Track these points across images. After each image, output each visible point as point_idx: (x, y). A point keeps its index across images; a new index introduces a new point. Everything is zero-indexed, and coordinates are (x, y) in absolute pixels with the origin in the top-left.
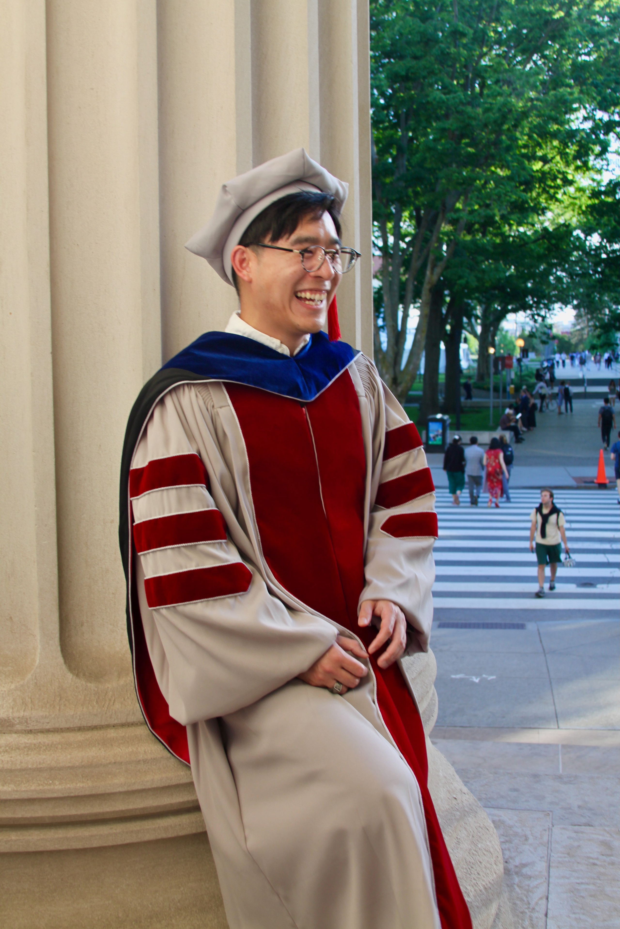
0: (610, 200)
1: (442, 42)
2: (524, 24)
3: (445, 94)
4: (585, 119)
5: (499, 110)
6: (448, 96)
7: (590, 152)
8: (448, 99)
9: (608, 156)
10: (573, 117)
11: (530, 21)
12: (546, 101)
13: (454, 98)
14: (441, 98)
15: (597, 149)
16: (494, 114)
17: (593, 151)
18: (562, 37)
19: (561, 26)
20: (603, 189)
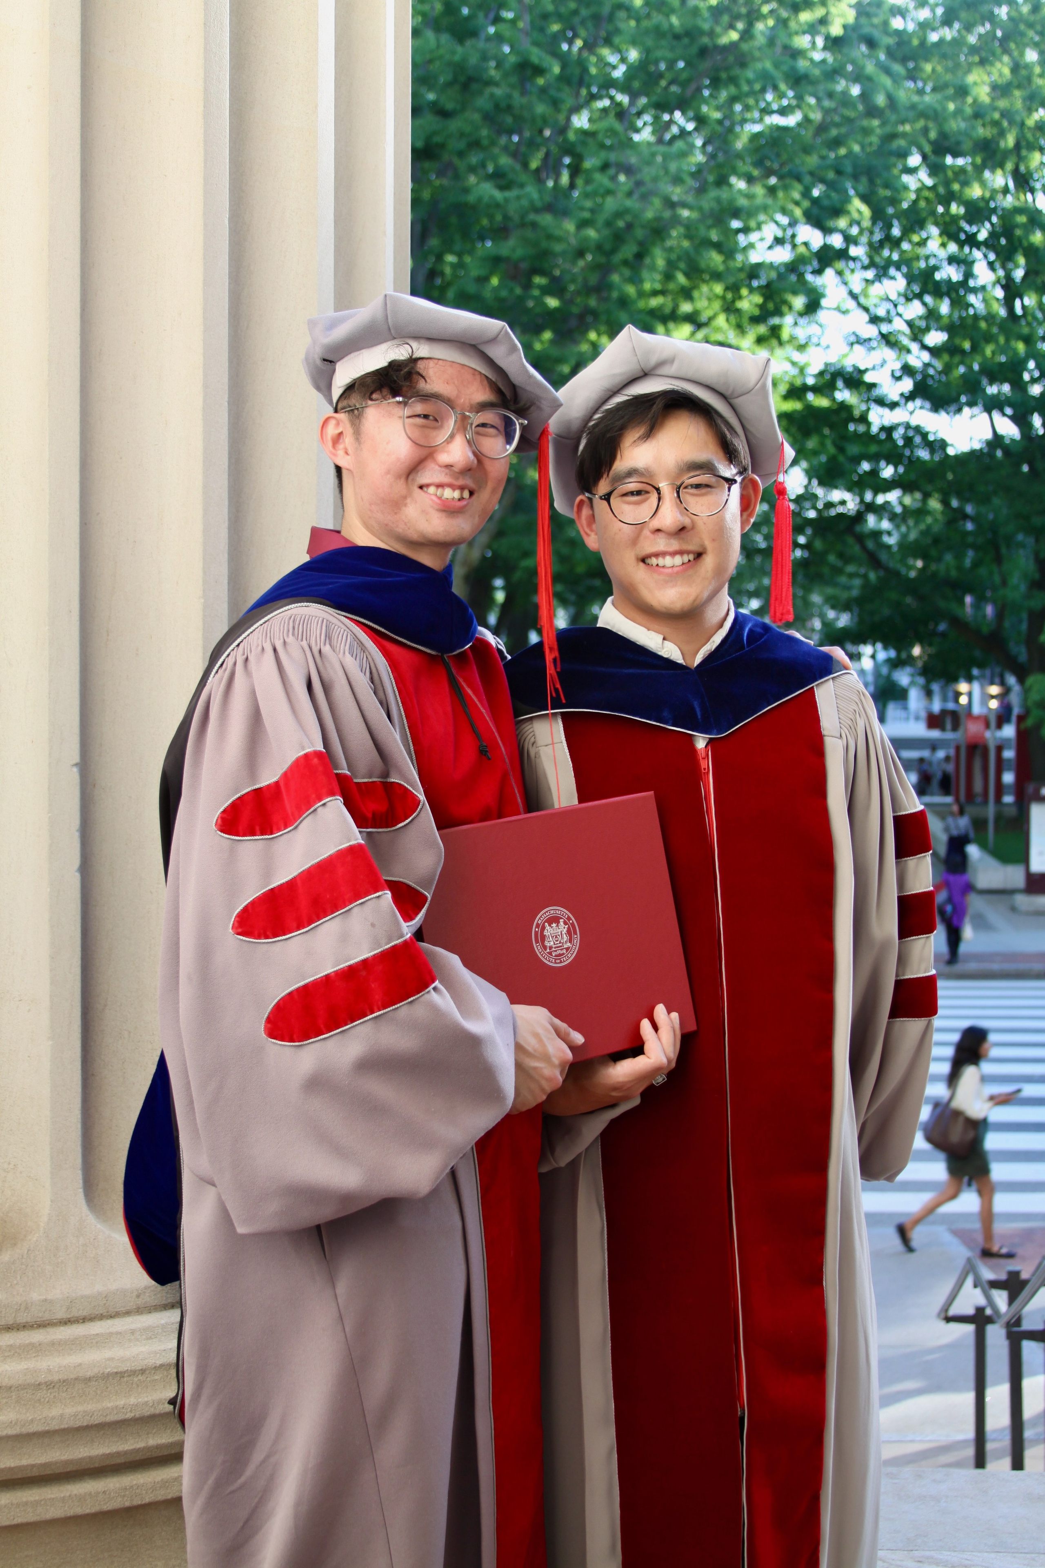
0: (823, 402)
1: (497, 84)
2: (659, 54)
3: (502, 188)
4: (779, 241)
5: (609, 224)
6: (508, 194)
7: (785, 309)
8: (507, 200)
9: (822, 315)
10: (754, 237)
11: (672, 49)
12: (700, 209)
13: (518, 198)
14: (492, 197)
15: (799, 302)
16: (598, 231)
17: (790, 308)
18: (733, 80)
19: (731, 59)
20: (810, 381)
